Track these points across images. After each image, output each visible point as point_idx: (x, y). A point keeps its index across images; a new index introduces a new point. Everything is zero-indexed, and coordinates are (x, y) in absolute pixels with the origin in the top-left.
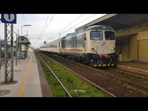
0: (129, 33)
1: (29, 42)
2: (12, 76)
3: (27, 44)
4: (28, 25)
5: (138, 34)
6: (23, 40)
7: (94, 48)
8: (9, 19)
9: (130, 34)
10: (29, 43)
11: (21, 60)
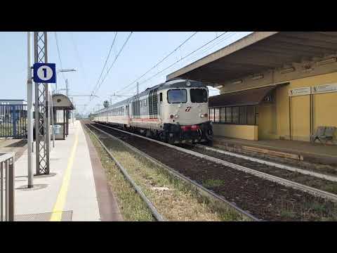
0: (273, 83)
1: (72, 105)
2: (47, 164)
3: (68, 109)
4: (68, 71)
5: (289, 83)
6: (59, 101)
7: (174, 115)
8: (45, 76)
9: (275, 84)
10: (72, 108)
11: (56, 142)
